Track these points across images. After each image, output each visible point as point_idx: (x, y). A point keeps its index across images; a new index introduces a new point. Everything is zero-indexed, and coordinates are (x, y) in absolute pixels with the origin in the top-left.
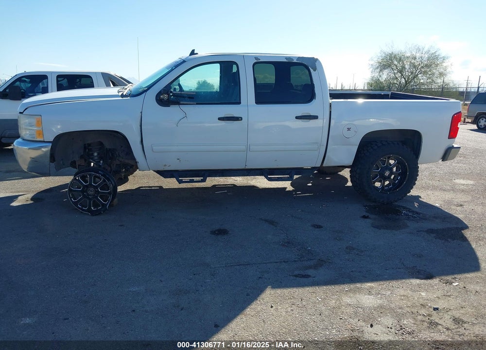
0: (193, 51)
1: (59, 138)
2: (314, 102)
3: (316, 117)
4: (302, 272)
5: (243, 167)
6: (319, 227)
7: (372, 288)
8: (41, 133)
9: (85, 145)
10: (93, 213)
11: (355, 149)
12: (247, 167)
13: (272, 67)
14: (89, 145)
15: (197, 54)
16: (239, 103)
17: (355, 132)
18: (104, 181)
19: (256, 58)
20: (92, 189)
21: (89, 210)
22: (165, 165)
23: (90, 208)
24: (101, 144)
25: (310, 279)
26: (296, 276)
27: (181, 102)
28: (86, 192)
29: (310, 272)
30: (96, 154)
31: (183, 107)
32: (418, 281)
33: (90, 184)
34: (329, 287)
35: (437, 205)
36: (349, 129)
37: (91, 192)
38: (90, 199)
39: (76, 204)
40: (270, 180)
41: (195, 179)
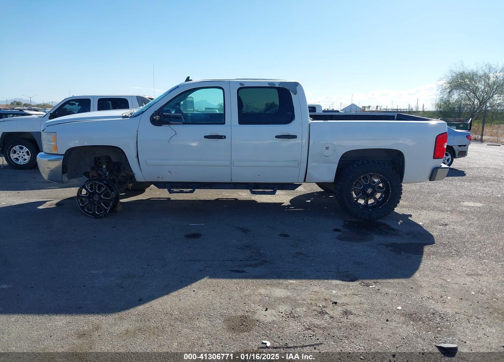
0: (188, 77)
1: (70, 151)
2: (293, 123)
3: (295, 137)
4: (240, 269)
5: (229, 181)
6: (286, 236)
7: (291, 284)
8: (56, 148)
9: (95, 158)
10: (96, 216)
11: (335, 167)
12: (232, 181)
13: (276, 91)
14: (99, 158)
15: (191, 80)
16: (224, 123)
17: (333, 150)
18: (106, 189)
19: (241, 84)
20: (97, 196)
21: (94, 214)
22: (158, 177)
23: (94, 212)
24: (109, 158)
25: (244, 274)
26: (232, 271)
27: (171, 122)
28: (92, 198)
29: (246, 269)
30: (104, 167)
31: (174, 127)
32: (338, 282)
33: (95, 192)
34: (255, 281)
35: (421, 223)
36: (327, 148)
37: (96, 198)
38: (95, 205)
39: (83, 208)
40: (253, 193)
41: (185, 190)
